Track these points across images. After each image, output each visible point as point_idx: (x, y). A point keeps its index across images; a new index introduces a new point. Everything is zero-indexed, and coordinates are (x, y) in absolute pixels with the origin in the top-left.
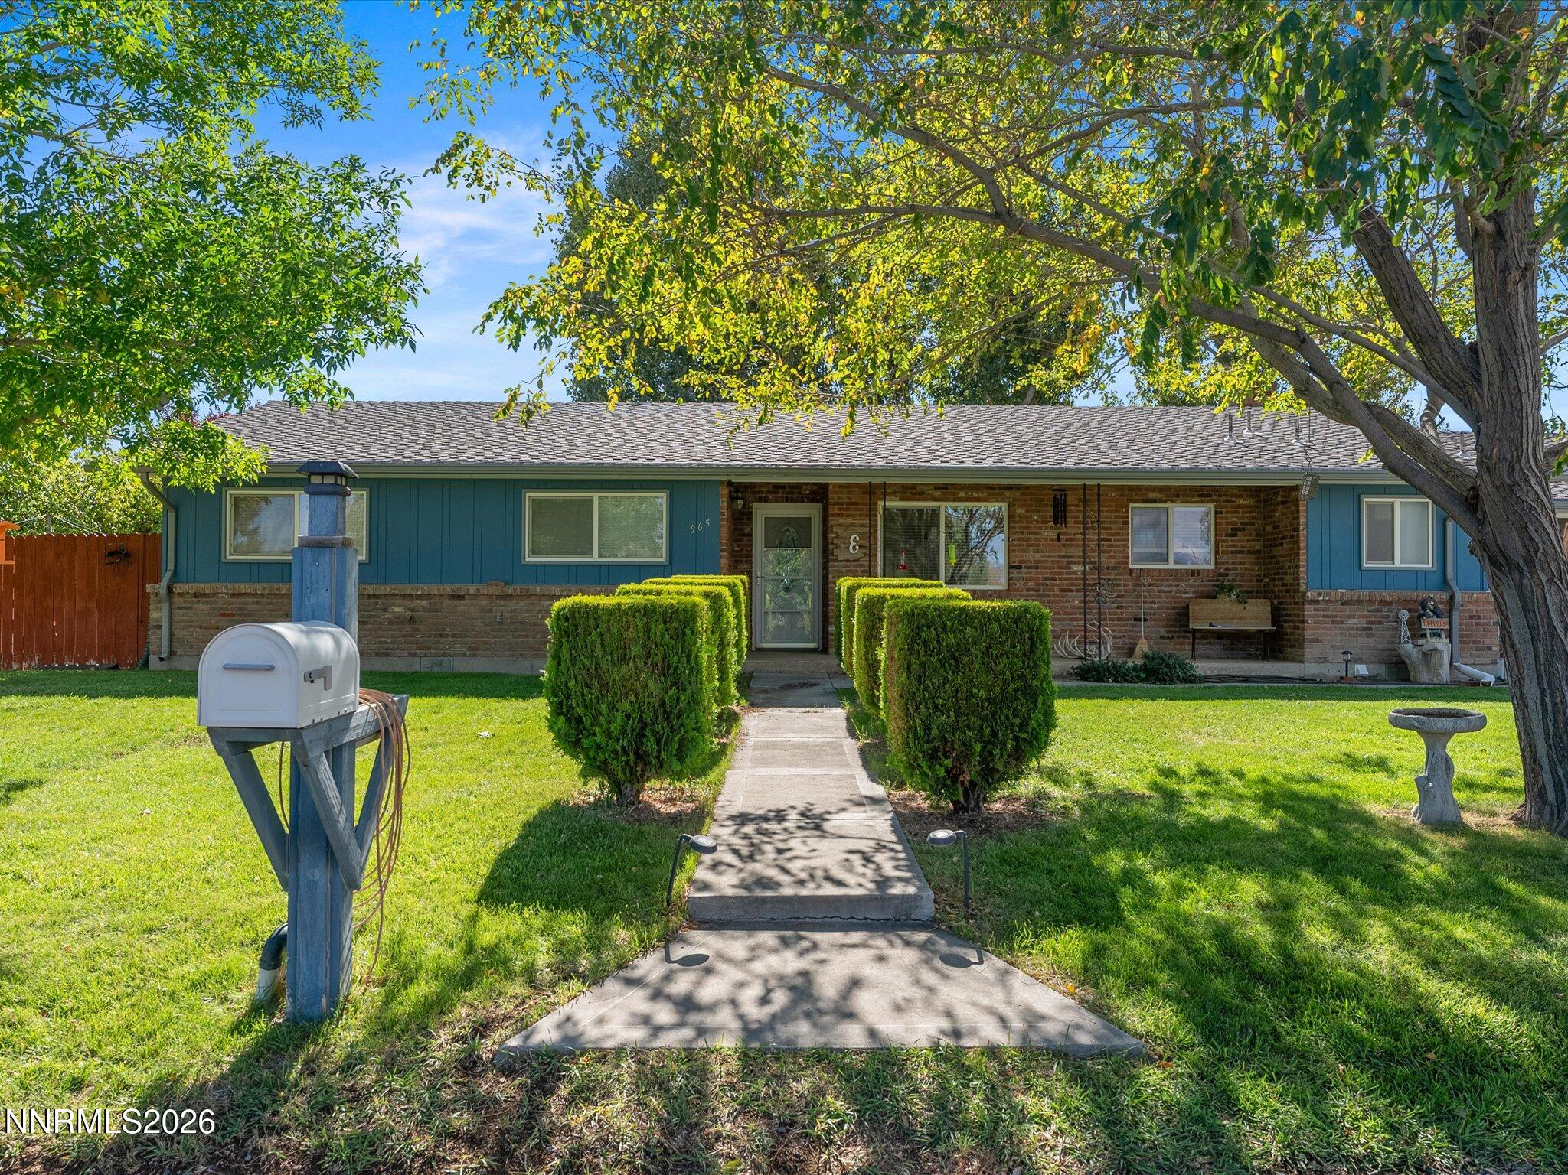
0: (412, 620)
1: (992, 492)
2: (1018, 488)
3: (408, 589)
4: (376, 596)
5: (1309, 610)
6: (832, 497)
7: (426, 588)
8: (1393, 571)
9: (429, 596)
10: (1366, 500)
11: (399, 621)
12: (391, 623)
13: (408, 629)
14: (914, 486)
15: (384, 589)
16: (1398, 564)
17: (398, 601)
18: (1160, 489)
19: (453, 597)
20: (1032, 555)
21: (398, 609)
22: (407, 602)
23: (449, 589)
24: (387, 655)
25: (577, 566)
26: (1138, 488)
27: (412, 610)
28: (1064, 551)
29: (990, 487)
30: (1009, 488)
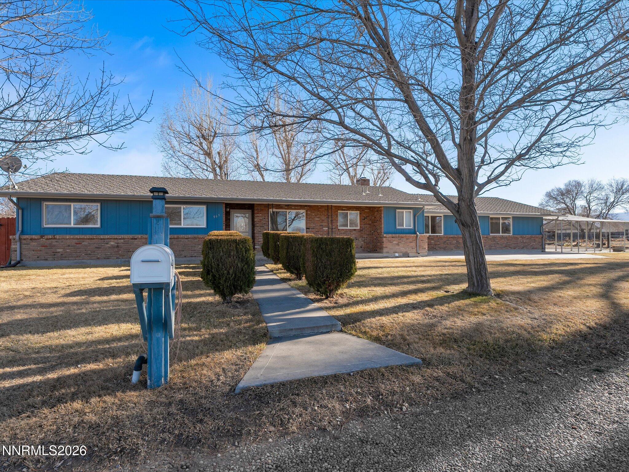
0: (118, 247)
1: (301, 207)
2: (309, 206)
3: (116, 236)
4: (103, 239)
5: (384, 239)
6: (256, 208)
7: (123, 236)
8: (404, 229)
9: (124, 239)
10: (397, 210)
11: (113, 247)
12: (109, 248)
13: (116, 249)
14: (279, 205)
15: (106, 237)
16: (405, 227)
17: (112, 241)
18: (346, 207)
19: (132, 239)
20: (312, 225)
21: (112, 243)
22: (116, 241)
23: (131, 236)
24: (108, 258)
25: (176, 228)
26: (340, 206)
27: (117, 243)
28: (321, 224)
29: (301, 206)
30: (306, 206)
